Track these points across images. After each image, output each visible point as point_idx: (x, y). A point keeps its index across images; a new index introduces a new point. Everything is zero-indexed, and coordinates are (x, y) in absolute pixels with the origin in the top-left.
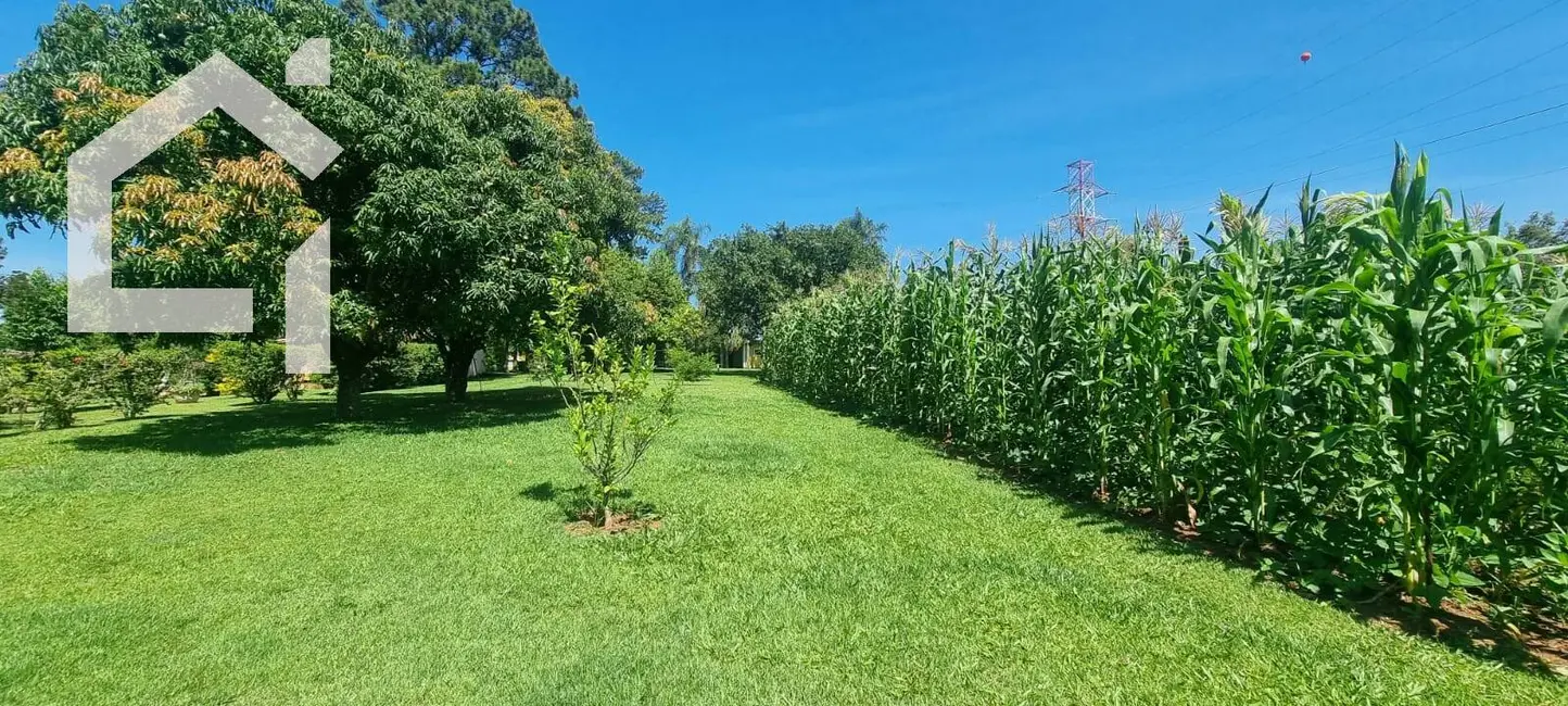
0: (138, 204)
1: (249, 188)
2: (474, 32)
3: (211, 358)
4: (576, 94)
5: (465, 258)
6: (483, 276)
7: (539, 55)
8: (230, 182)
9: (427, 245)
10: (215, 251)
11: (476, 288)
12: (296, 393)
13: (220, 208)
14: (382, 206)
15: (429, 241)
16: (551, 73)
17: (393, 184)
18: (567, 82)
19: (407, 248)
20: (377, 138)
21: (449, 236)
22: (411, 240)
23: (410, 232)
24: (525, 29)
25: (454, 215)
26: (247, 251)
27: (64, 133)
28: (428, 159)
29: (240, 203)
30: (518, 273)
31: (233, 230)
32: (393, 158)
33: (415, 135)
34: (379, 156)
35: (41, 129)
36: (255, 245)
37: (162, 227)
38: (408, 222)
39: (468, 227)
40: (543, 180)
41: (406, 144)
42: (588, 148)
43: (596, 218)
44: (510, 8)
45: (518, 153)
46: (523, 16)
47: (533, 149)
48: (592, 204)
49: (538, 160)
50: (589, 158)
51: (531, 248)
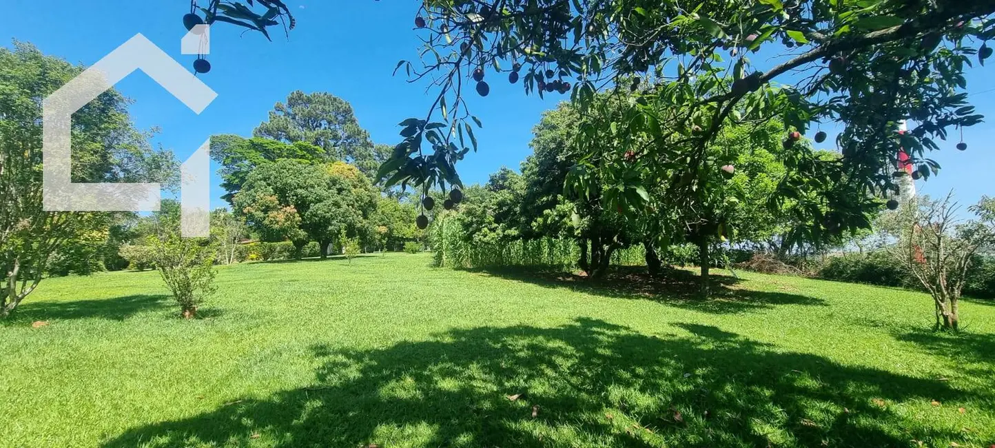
0: (272, 217)
1: (288, 213)
2: (328, 117)
4: (369, 136)
5: (327, 222)
6: (331, 225)
7: (353, 121)
8: (285, 212)
10: (284, 224)
11: (330, 228)
13: (284, 216)
14: (311, 212)
15: (320, 219)
16: (358, 130)
17: (313, 207)
18: (365, 132)
19: (316, 220)
20: (310, 198)
21: (324, 217)
23: (316, 217)
24: (348, 111)
25: (325, 213)
26: (288, 224)
28: (320, 201)
29: (287, 216)
30: (339, 224)
31: (287, 220)
32: (313, 202)
33: (316, 196)
34: (311, 201)
38: (315, 215)
39: (328, 215)
40: (347, 198)
41: (315, 199)
42: (361, 181)
43: (363, 204)
44: (341, 103)
45: (340, 191)
46: (347, 107)
47: (344, 189)
48: (362, 200)
49: (344, 193)
50: (362, 184)
51: (343, 217)
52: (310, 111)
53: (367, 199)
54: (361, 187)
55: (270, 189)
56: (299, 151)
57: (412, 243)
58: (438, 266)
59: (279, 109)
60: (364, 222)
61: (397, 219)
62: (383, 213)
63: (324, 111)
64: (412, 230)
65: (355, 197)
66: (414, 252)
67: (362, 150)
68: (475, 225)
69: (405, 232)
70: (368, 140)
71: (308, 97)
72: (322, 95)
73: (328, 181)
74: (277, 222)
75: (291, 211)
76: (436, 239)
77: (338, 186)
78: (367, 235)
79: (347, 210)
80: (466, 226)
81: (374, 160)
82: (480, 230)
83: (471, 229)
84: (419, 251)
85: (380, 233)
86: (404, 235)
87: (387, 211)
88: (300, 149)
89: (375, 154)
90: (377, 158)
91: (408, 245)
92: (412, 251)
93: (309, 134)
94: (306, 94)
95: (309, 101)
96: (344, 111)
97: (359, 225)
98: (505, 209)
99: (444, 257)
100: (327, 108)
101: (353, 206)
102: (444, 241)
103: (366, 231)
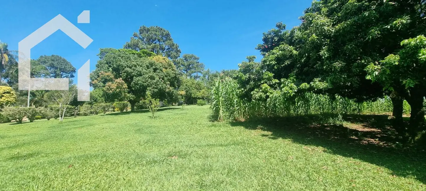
0: (108, 86)
1: (119, 83)
2: (157, 37)
3: (114, 105)
4: (178, 47)
5: (145, 88)
7: (170, 40)
8: (117, 82)
9: (140, 87)
10: (116, 90)
12: (127, 110)
13: (116, 85)
14: (134, 82)
15: (140, 86)
16: (173, 43)
17: (135, 79)
18: (177, 45)
20: (133, 74)
21: (143, 85)
22: (138, 87)
23: (138, 85)
24: (168, 35)
25: (144, 82)
26: (119, 90)
27: (100, 78)
28: (140, 75)
29: (118, 85)
31: (117, 88)
33: (138, 72)
34: (134, 76)
35: (97, 78)
36: (119, 89)
37: (110, 88)
38: (137, 84)
39: (145, 84)
40: (159, 74)
41: (137, 74)
42: (170, 65)
43: (170, 78)
44: (165, 31)
45: (155, 70)
46: (167, 32)
47: (157, 69)
48: (169, 76)
49: (158, 71)
50: (171, 67)
51: (155, 85)
52: (149, 35)
53: (173, 75)
54: (170, 69)
55: (111, 69)
56: (142, 54)
57: (201, 100)
58: (216, 120)
59: (135, 36)
60: (171, 89)
61: (194, 88)
62: (186, 85)
63: (155, 35)
64: (201, 94)
65: (165, 74)
66: (202, 105)
67: (175, 54)
68: (252, 83)
69: (198, 95)
70: (178, 49)
71: (148, 28)
72: (155, 27)
73: (148, 64)
74: (111, 89)
75: (120, 82)
76: (214, 97)
77: (154, 67)
78: (173, 96)
79: (158, 81)
80: (243, 83)
81: (184, 61)
82: (258, 87)
83: (248, 87)
84: (205, 104)
85: (181, 95)
86: (197, 96)
87: (188, 84)
88: (143, 53)
89: (184, 59)
90: (185, 60)
91: (199, 101)
92: (201, 104)
93: (149, 46)
94: (148, 27)
95: (148, 30)
96: (166, 35)
97: (167, 90)
98: (287, 62)
99: (221, 112)
100: (157, 33)
101: (163, 79)
102: (220, 98)
103: (172, 94)
